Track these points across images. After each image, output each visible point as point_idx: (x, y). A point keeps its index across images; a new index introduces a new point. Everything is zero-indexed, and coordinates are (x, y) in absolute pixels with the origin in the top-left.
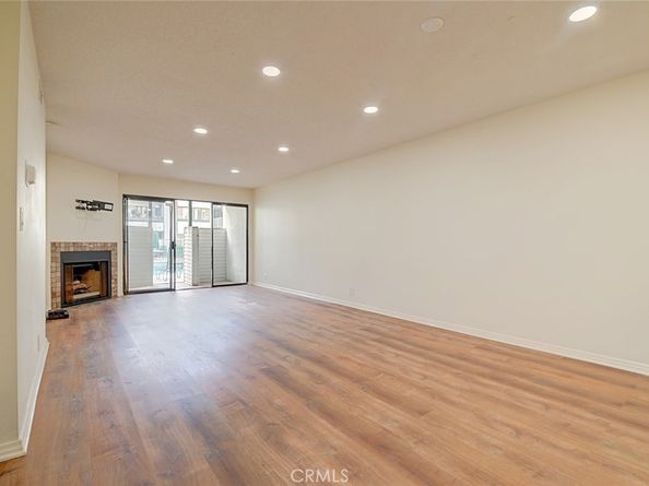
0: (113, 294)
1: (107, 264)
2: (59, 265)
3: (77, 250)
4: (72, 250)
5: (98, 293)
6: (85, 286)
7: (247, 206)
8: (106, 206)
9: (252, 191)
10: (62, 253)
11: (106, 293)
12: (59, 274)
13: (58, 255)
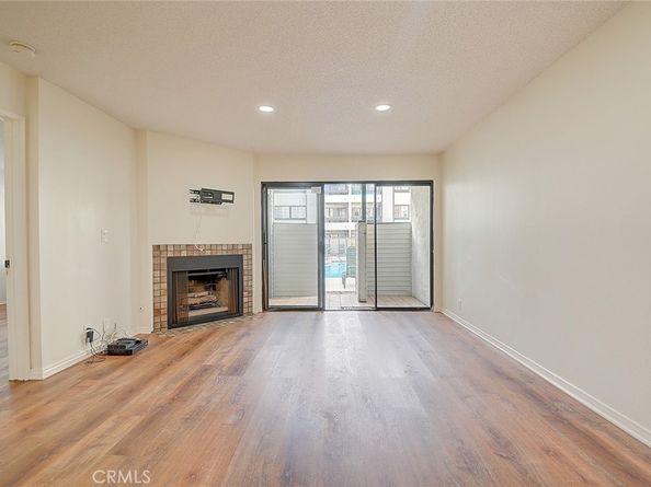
0: (245, 311)
1: (238, 271)
2: (164, 274)
3: (190, 254)
4: (184, 254)
5: (226, 309)
6: (214, 298)
7: (430, 183)
8: (224, 197)
9: (439, 157)
10: (169, 258)
11: (237, 310)
12: (165, 286)
13: (164, 261)
